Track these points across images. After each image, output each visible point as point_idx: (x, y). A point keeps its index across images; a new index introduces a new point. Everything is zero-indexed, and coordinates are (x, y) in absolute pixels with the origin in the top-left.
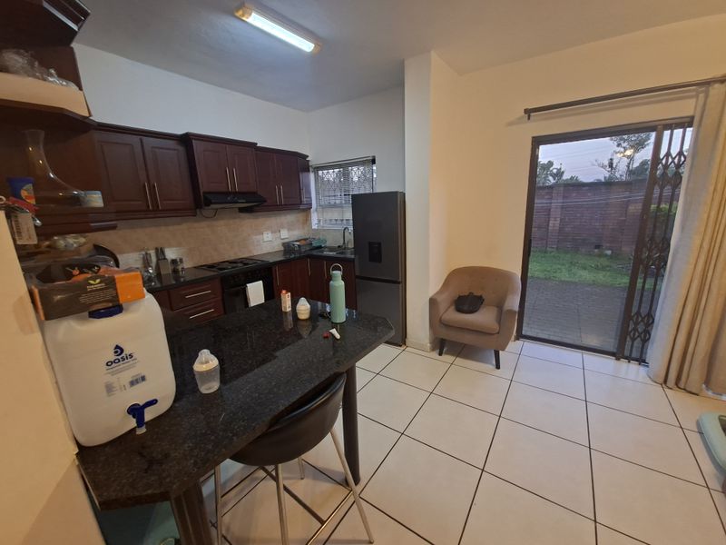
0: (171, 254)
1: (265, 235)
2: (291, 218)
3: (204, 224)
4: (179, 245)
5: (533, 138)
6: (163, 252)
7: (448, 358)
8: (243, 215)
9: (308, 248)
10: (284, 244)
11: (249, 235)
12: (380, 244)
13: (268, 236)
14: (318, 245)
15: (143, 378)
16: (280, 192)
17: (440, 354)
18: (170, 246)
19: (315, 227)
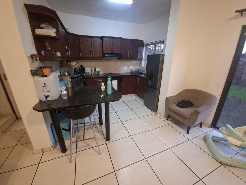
0: (97, 70)
1: (125, 67)
2: (134, 62)
3: (107, 62)
4: (100, 67)
5: (243, 26)
6: (96, 69)
7: (169, 122)
8: (118, 60)
9: (137, 73)
10: (131, 71)
11: (120, 67)
12: (153, 74)
13: (126, 67)
14: (141, 72)
15: (49, 91)
16: (129, 54)
17: (167, 120)
18: (98, 67)
19: (143, 66)
